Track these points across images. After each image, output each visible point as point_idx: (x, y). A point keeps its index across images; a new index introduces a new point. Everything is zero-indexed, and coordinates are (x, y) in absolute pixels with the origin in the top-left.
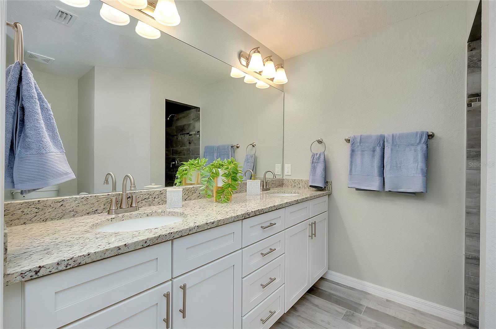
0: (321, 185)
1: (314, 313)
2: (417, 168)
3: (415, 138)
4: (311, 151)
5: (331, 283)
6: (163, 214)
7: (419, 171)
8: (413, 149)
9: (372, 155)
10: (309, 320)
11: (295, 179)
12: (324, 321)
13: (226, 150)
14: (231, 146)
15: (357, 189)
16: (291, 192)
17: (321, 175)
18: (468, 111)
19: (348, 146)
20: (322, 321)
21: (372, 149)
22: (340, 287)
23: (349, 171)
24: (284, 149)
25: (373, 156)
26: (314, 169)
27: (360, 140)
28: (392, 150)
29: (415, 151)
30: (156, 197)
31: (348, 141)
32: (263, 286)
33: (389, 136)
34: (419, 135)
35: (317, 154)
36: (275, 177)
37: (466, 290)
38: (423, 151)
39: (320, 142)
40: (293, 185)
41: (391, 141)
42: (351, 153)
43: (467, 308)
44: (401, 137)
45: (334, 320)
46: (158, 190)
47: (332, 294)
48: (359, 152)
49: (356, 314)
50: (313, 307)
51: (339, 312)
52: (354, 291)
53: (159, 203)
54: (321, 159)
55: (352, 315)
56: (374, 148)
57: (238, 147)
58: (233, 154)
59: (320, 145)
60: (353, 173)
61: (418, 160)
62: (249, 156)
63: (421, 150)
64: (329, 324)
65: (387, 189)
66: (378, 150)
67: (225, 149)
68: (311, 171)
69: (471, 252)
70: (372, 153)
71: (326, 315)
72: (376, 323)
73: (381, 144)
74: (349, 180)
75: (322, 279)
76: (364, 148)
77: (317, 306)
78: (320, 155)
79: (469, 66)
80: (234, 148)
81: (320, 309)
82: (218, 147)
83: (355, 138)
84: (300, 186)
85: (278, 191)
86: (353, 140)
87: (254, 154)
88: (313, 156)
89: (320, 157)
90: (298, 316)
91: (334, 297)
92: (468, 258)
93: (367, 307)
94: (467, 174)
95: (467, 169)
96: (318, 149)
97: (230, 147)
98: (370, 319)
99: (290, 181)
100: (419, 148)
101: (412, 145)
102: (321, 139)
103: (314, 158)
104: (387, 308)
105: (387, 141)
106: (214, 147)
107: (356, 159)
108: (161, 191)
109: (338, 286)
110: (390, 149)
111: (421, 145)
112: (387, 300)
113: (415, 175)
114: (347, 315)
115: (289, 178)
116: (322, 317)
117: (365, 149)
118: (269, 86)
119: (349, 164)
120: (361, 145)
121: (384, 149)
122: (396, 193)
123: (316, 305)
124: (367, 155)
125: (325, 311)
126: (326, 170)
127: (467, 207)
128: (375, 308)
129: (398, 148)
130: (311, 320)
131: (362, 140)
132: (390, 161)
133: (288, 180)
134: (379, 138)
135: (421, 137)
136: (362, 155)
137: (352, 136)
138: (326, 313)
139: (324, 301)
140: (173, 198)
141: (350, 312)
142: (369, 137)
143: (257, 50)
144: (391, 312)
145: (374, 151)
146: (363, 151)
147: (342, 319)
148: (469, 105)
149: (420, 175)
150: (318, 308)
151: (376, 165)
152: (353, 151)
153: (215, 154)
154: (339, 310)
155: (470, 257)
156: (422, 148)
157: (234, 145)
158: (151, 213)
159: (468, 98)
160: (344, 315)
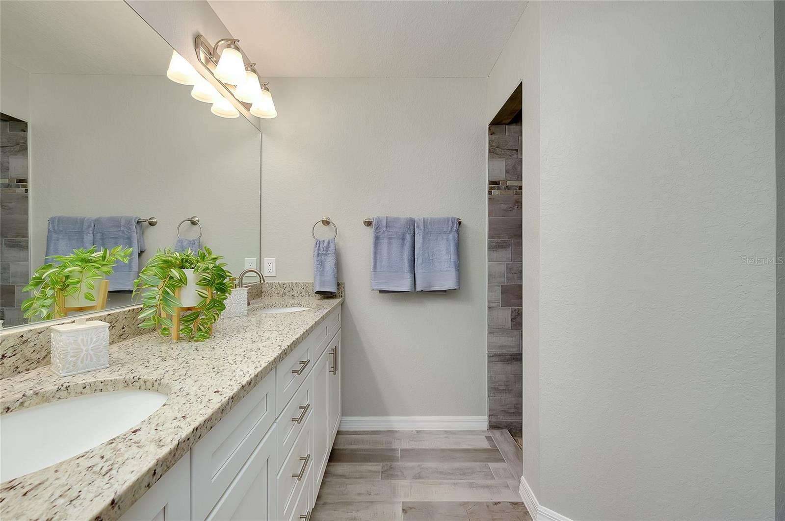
0: (332, 288)
1: (344, 489)
2: (450, 261)
3: (447, 225)
4: (314, 237)
5: (347, 434)
6: (63, 393)
7: (453, 265)
8: (445, 238)
9: (401, 244)
10: (342, 502)
11: (284, 282)
12: (361, 494)
13: (122, 229)
14: (137, 220)
15: (381, 291)
16: (287, 304)
17: (333, 273)
18: (489, 199)
19: (370, 232)
20: (359, 494)
21: (401, 237)
22: (360, 436)
23: (372, 267)
24: (262, 232)
25: (403, 245)
26: (321, 264)
27: (387, 223)
28: (423, 238)
29: (448, 241)
30: (8, 354)
31: (368, 224)
32: (298, 476)
33: (420, 220)
34: (450, 222)
35: (324, 241)
36: (264, 280)
37: (488, 391)
38: (455, 241)
39: (326, 223)
40: (281, 293)
41: (422, 228)
42: (375, 240)
43: (490, 410)
44: (433, 222)
45: (374, 486)
46: (12, 334)
47: (355, 450)
48: (386, 240)
49: (395, 464)
50: (338, 480)
51: (374, 472)
52: (379, 434)
53: (17, 368)
54: (330, 249)
55: (391, 468)
56: (404, 234)
57: (152, 224)
58: (140, 239)
59: (326, 228)
60: (378, 267)
61: (450, 251)
62: (185, 243)
63: (453, 239)
64: (370, 495)
65: (418, 289)
66: (408, 237)
67: (120, 227)
68: (317, 267)
69: (492, 349)
70: (401, 241)
71: (360, 483)
72: (419, 465)
73: (412, 230)
74: (373, 279)
75: (339, 433)
76: (391, 235)
77: (342, 476)
78: (329, 243)
79: (489, 151)
80: (144, 225)
81: (349, 478)
82: (95, 220)
83: (379, 221)
84: (293, 294)
85: (265, 306)
86: (378, 222)
87: (196, 240)
88: (318, 243)
89: (329, 245)
90: (323, 504)
91: (359, 453)
92: (490, 357)
93: (402, 450)
94: (489, 266)
95: (489, 261)
96: (325, 234)
97: (134, 224)
98: (411, 464)
99: (274, 287)
100: (451, 237)
101: (445, 233)
102: (328, 218)
103: (319, 247)
104: (421, 441)
105: (418, 227)
106: (82, 221)
107: (381, 249)
108: (22, 336)
109: (357, 436)
110: (422, 237)
111: (453, 233)
112: (418, 432)
113: (448, 269)
114: (385, 471)
115: (274, 282)
116: (355, 489)
117: (392, 237)
118: (238, 115)
119: (372, 256)
120: (388, 229)
121: (414, 236)
122: (427, 292)
123: (340, 475)
124: (396, 244)
125: (357, 478)
126: (338, 265)
127: (489, 302)
128: (410, 447)
129: (431, 236)
130: (345, 501)
131: (389, 223)
132: (421, 252)
133: (271, 285)
134: (409, 223)
135: (453, 224)
136: (390, 243)
137: (375, 217)
138: (359, 481)
139: (349, 465)
140: (82, 347)
141: (387, 464)
142: (396, 220)
143: (233, 43)
144: (426, 445)
145: (404, 239)
146: (390, 238)
147: (382, 479)
148: (490, 193)
149: (454, 269)
150: (346, 478)
151: (406, 257)
152: (377, 239)
153: (88, 238)
154: (373, 468)
155: (492, 355)
156: (454, 237)
157: (143, 218)
158: (21, 401)
159: (490, 184)
160: (382, 472)
